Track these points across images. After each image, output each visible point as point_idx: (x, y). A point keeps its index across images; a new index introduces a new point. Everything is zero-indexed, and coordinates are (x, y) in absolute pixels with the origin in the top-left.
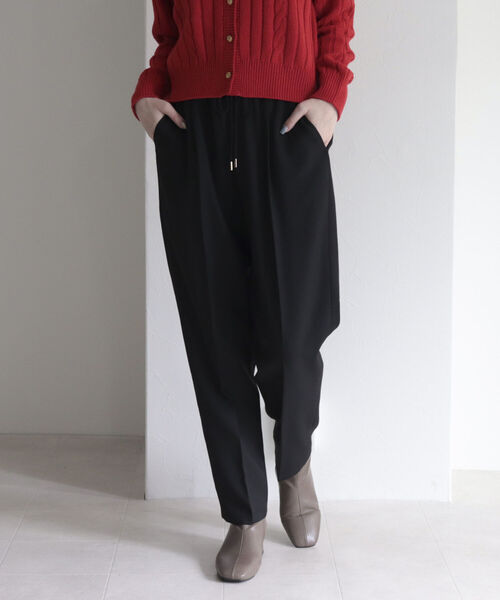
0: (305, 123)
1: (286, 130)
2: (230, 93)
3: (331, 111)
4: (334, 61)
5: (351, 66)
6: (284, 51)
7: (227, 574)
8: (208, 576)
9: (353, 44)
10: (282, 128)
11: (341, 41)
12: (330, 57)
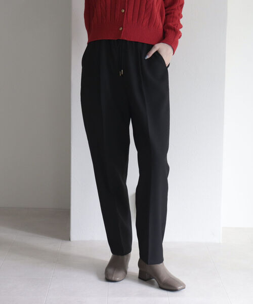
0: (157, 54)
1: (148, 57)
2: (121, 38)
3: (170, 49)
4: (173, 26)
5: (181, 30)
6: (149, 20)
7: (110, 278)
8: (100, 279)
9: (182, 21)
10: (145, 56)
11: (176, 18)
12: (171, 24)
